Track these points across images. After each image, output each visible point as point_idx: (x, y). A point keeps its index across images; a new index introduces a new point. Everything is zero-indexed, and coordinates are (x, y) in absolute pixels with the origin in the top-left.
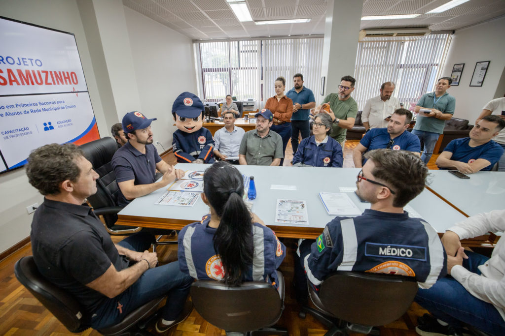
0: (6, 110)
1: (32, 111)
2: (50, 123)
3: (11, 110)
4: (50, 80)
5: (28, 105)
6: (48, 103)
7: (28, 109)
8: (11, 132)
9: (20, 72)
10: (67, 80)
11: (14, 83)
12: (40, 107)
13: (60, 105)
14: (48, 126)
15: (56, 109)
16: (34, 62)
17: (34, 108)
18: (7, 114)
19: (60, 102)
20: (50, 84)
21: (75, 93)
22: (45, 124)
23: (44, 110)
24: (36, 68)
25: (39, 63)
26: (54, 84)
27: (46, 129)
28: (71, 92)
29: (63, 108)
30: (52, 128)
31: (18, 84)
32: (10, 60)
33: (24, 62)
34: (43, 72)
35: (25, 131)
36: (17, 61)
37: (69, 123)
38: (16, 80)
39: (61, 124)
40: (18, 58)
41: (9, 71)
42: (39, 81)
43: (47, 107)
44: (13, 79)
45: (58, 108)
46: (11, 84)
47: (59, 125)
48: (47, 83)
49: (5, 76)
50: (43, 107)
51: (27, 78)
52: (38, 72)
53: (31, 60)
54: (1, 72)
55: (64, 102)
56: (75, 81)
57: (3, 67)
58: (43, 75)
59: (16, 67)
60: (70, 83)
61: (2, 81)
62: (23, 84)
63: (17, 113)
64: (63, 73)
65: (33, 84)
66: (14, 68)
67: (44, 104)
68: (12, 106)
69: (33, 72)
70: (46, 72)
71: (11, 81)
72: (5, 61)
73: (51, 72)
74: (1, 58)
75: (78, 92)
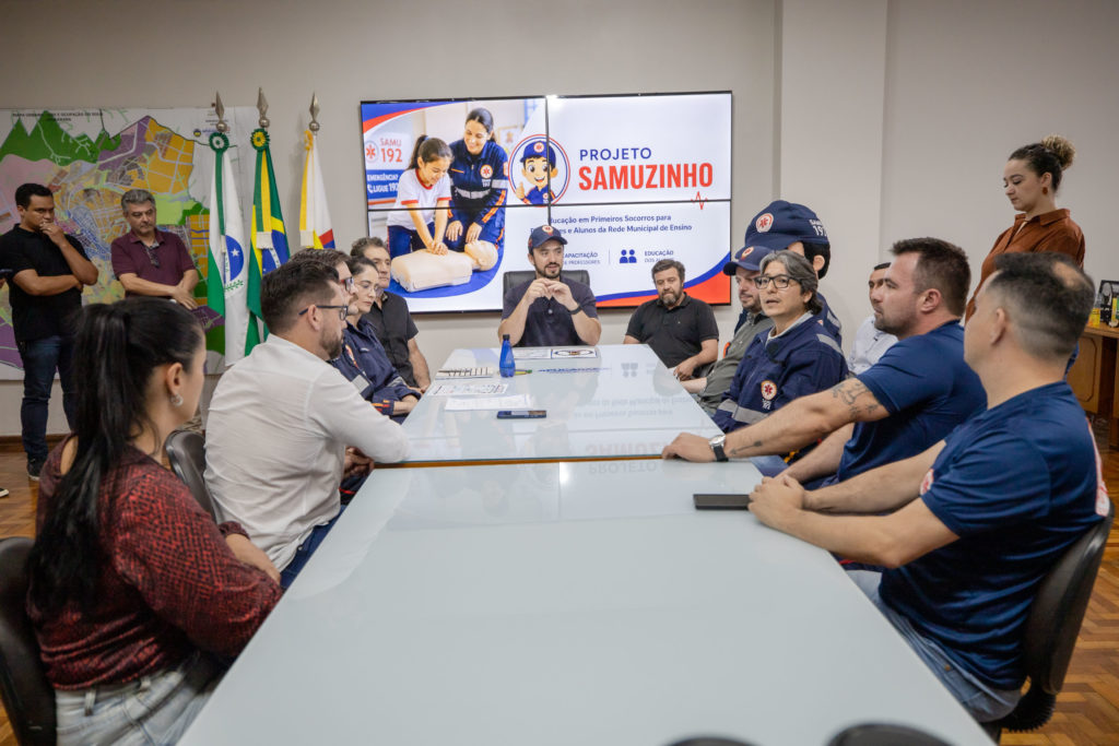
0: (577, 225)
1: (610, 229)
2: (632, 252)
3: (584, 226)
4: (656, 180)
5: (608, 220)
6: (640, 219)
7: (605, 225)
8: (573, 256)
9: (613, 169)
10: (690, 179)
11: (600, 187)
12: (624, 224)
13: (661, 223)
14: (628, 256)
15: (650, 229)
16: (638, 153)
17: (615, 225)
18: (576, 230)
19: (663, 218)
20: (655, 186)
21: (698, 204)
22: (624, 252)
23: (630, 229)
24: (639, 161)
25: (646, 153)
26: (662, 186)
27: (623, 260)
28: (692, 201)
29: (664, 228)
30: (633, 260)
31: (605, 188)
32: (606, 154)
33: (623, 154)
34: (648, 167)
35: (592, 259)
36: (614, 154)
38: (604, 184)
39: (651, 257)
40: (618, 150)
41: (600, 170)
42: (637, 183)
43: (636, 224)
44: (600, 180)
45: (656, 229)
46: (596, 188)
47: (648, 257)
48: (649, 185)
49: (592, 176)
50: (630, 224)
51: (620, 178)
52: (641, 168)
53: (635, 150)
54: (589, 171)
55: (669, 218)
56: (706, 181)
57: (593, 165)
58: (647, 173)
59: (611, 162)
60: (694, 185)
61: (585, 184)
62: (612, 187)
63: (589, 231)
64: (686, 166)
65: (626, 187)
66: (606, 165)
67: (633, 219)
68: (586, 220)
69: (633, 168)
70: (654, 168)
71: (597, 184)
72: (599, 156)
73: (662, 167)
74: (594, 153)
75: (706, 201)
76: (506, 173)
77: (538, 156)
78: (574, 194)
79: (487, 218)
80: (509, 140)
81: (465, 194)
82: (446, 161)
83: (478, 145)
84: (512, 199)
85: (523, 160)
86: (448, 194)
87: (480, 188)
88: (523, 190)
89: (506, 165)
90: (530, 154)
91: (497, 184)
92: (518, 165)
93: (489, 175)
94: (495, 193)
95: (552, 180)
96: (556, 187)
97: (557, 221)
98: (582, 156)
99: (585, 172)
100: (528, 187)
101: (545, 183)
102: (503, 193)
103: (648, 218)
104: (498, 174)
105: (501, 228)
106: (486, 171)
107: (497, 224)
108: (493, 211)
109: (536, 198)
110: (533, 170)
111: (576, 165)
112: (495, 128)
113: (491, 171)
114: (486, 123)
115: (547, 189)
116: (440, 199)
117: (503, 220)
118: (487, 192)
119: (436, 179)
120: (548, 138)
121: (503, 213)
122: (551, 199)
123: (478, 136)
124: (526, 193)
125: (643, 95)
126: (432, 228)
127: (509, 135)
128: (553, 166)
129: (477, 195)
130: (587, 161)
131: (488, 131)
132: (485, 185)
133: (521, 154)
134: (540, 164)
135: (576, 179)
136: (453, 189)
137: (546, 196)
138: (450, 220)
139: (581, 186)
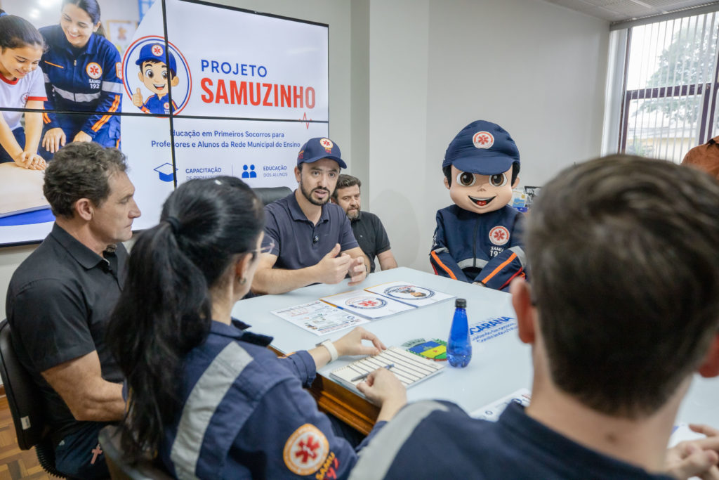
0: (201, 139)
1: (233, 144)
2: (252, 167)
3: (207, 140)
4: (271, 99)
5: (230, 135)
6: (258, 135)
7: (228, 140)
8: (197, 171)
9: (233, 84)
10: (298, 100)
11: (222, 101)
12: (245, 140)
13: (276, 140)
14: (249, 171)
15: (267, 146)
16: (256, 69)
17: (237, 140)
18: (200, 145)
19: (278, 135)
20: (271, 105)
21: (305, 123)
22: (245, 167)
23: (250, 144)
24: (256, 79)
25: (262, 72)
26: (277, 105)
27: (245, 176)
28: (300, 121)
29: (279, 145)
30: (253, 175)
31: (227, 102)
32: (226, 68)
33: (243, 70)
34: (265, 85)
36: (234, 69)
37: (282, 171)
38: (225, 97)
39: (269, 172)
40: (237, 65)
41: (221, 83)
42: (255, 100)
43: (255, 140)
44: (222, 94)
45: (272, 145)
46: (218, 101)
47: (266, 172)
48: (266, 103)
49: (214, 89)
50: (251, 139)
51: (241, 94)
52: (258, 85)
53: (253, 67)
54: (211, 83)
55: (283, 136)
56: (310, 103)
57: (215, 77)
58: (264, 90)
59: (231, 77)
60: (302, 106)
61: (208, 97)
62: (233, 102)
63: (214, 145)
64: (295, 88)
65: (246, 103)
66: (227, 79)
67: (253, 135)
68: (210, 134)
69: (251, 84)
70: (269, 86)
71: (219, 97)
72: (219, 69)
73: (276, 86)
74: (215, 65)
75: (311, 121)
76: (119, 75)
77: (156, 60)
78: (196, 106)
79: (97, 127)
80: (122, 37)
81: (66, 95)
82: (36, 51)
83: (80, 36)
84: (128, 106)
85: (139, 63)
86: (42, 93)
87: (86, 89)
88: (141, 97)
89: (119, 65)
90: (146, 57)
91: (108, 86)
92: (133, 69)
93: (98, 75)
94: (107, 98)
95: (173, 88)
96: (178, 97)
97: (180, 134)
98: (203, 67)
99: (207, 84)
100: (147, 94)
101: (165, 91)
102: (117, 98)
103: (267, 135)
104: (109, 74)
105: (116, 139)
106: (94, 71)
107: (111, 135)
108: (105, 119)
109: (155, 107)
110: (151, 75)
111: (198, 75)
112: (104, 18)
113: (100, 71)
114: (90, 11)
115: (169, 98)
116: (29, 99)
117: (118, 130)
118: (96, 96)
119: (23, 72)
120: (166, 41)
121: (118, 122)
122: (172, 109)
123: (80, 24)
124: (145, 100)
125: (258, 13)
126: (20, 135)
127: (120, 30)
128: (174, 74)
130: (208, 73)
131: (93, 21)
132: (94, 87)
133: (136, 55)
134: (159, 69)
135: (198, 91)
136: (48, 87)
137: (166, 106)
138: (47, 127)
139: (203, 97)
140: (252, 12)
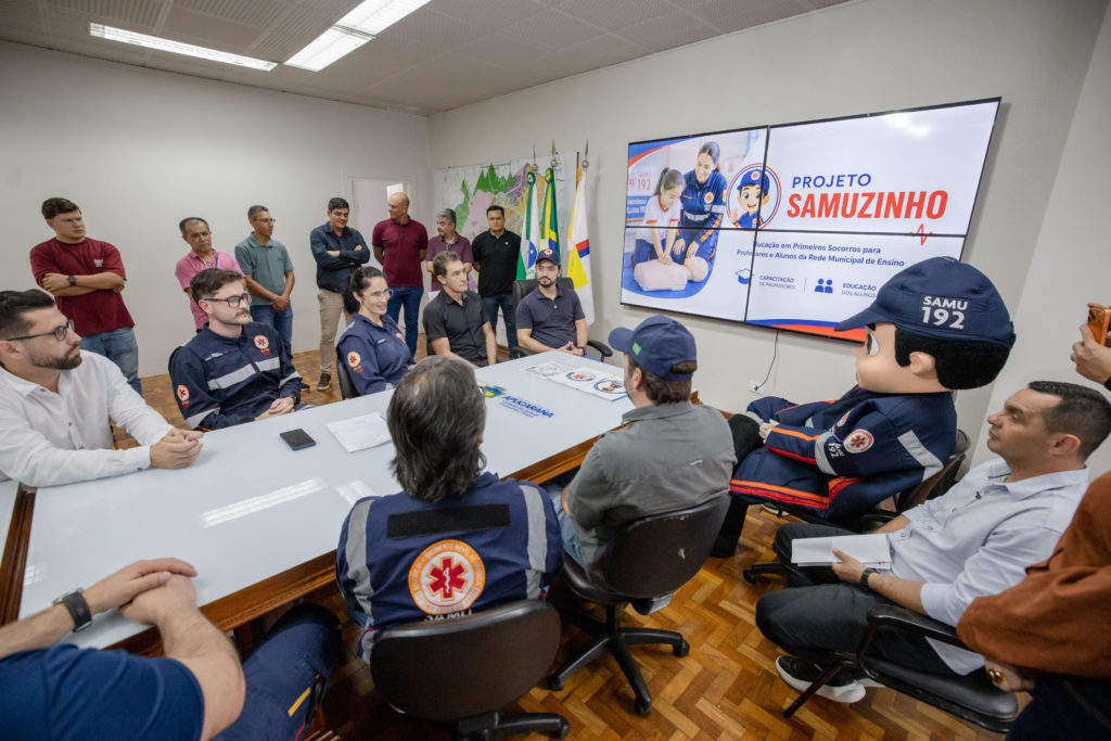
0: (780, 250)
1: (811, 257)
2: (830, 282)
3: (785, 251)
4: (871, 209)
5: (810, 248)
6: (844, 249)
7: (807, 252)
8: (770, 278)
9: (824, 197)
10: (914, 209)
11: (808, 215)
12: (826, 253)
13: (867, 256)
14: (825, 285)
15: (853, 261)
16: (855, 179)
17: (817, 253)
18: (777, 255)
19: (871, 251)
20: (869, 216)
21: (919, 238)
22: (821, 281)
23: (833, 258)
24: (856, 188)
25: (864, 180)
26: (877, 215)
27: (819, 289)
28: (911, 234)
29: (870, 261)
30: (829, 290)
31: (813, 215)
32: (819, 182)
33: (839, 181)
34: (864, 195)
35: (788, 283)
36: (828, 181)
37: (868, 291)
38: (812, 211)
39: (850, 289)
40: (833, 177)
41: (811, 197)
42: (848, 211)
43: (838, 254)
44: (809, 208)
45: (860, 261)
46: (803, 215)
47: (845, 289)
48: (861, 215)
49: (801, 204)
50: (832, 253)
51: (830, 206)
52: (856, 196)
53: (852, 176)
54: (799, 198)
55: (879, 251)
56: (935, 211)
57: (804, 192)
58: (862, 201)
59: (824, 190)
60: (918, 215)
61: (793, 212)
62: (820, 215)
63: (790, 257)
64: (912, 195)
65: (835, 215)
66: (817, 193)
67: (837, 249)
68: (789, 246)
69: (846, 196)
70: (871, 196)
71: (805, 211)
72: (811, 184)
73: (881, 195)
74: (807, 180)
75: (931, 235)
76: (724, 199)
77: (753, 184)
78: (782, 221)
79: (704, 238)
80: (731, 170)
81: (690, 216)
82: (680, 189)
83: (705, 174)
84: (726, 222)
85: (740, 188)
86: (678, 217)
87: (702, 212)
88: (736, 215)
89: (725, 192)
90: (747, 182)
91: (716, 209)
92: (735, 192)
93: (711, 201)
94: (713, 216)
95: (763, 207)
96: (764, 215)
97: (761, 245)
98: (794, 183)
99: (795, 200)
100: (741, 212)
101: (756, 209)
102: (720, 217)
103: (855, 250)
104: (718, 201)
105: (713, 247)
106: (709, 197)
107: (711, 244)
108: (710, 232)
109: (748, 223)
110: (747, 197)
111: (788, 191)
112: (721, 160)
113: (712, 198)
114: (714, 155)
115: (758, 215)
116: (672, 220)
117: (716, 241)
118: (707, 216)
119: (671, 204)
120: (764, 167)
121: (717, 234)
122: (758, 224)
123: (706, 167)
124: (738, 218)
125: (872, 115)
126: (664, 243)
127: (731, 165)
128: (766, 194)
129: (701, 218)
130: (799, 189)
131: (714, 162)
132: (707, 209)
133: (738, 183)
134: (754, 191)
135: (785, 206)
136: (682, 212)
137: (755, 221)
138: (677, 238)
139: (789, 213)
140: (865, 116)
